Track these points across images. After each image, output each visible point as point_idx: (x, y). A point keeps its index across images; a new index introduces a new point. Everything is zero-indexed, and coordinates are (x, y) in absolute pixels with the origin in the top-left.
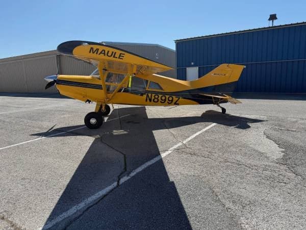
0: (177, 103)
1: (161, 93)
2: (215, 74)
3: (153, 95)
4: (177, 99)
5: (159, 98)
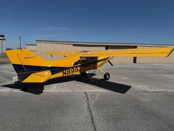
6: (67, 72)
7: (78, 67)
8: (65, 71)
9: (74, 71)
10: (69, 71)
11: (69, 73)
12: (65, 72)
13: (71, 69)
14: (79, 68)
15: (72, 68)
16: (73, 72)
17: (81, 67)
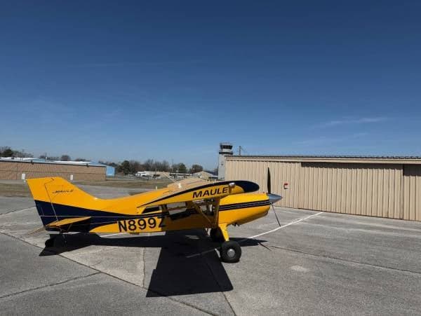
6: (128, 225)
7: (156, 218)
8: (122, 222)
9: (145, 224)
10: (132, 223)
11: (132, 227)
12: (123, 225)
13: (136, 220)
14: (159, 221)
15: (140, 217)
16: (142, 227)
17: (163, 218)
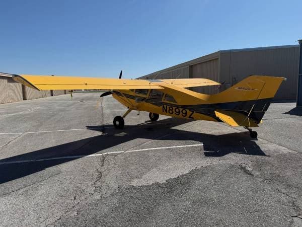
0: (191, 117)
1: (174, 106)
2: (239, 88)
3: (168, 107)
4: (191, 112)
5: (174, 110)
